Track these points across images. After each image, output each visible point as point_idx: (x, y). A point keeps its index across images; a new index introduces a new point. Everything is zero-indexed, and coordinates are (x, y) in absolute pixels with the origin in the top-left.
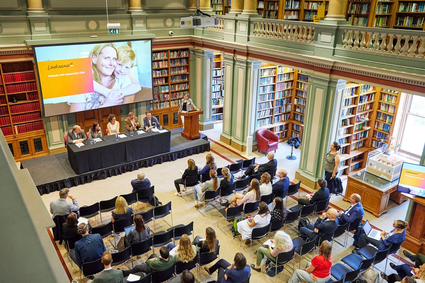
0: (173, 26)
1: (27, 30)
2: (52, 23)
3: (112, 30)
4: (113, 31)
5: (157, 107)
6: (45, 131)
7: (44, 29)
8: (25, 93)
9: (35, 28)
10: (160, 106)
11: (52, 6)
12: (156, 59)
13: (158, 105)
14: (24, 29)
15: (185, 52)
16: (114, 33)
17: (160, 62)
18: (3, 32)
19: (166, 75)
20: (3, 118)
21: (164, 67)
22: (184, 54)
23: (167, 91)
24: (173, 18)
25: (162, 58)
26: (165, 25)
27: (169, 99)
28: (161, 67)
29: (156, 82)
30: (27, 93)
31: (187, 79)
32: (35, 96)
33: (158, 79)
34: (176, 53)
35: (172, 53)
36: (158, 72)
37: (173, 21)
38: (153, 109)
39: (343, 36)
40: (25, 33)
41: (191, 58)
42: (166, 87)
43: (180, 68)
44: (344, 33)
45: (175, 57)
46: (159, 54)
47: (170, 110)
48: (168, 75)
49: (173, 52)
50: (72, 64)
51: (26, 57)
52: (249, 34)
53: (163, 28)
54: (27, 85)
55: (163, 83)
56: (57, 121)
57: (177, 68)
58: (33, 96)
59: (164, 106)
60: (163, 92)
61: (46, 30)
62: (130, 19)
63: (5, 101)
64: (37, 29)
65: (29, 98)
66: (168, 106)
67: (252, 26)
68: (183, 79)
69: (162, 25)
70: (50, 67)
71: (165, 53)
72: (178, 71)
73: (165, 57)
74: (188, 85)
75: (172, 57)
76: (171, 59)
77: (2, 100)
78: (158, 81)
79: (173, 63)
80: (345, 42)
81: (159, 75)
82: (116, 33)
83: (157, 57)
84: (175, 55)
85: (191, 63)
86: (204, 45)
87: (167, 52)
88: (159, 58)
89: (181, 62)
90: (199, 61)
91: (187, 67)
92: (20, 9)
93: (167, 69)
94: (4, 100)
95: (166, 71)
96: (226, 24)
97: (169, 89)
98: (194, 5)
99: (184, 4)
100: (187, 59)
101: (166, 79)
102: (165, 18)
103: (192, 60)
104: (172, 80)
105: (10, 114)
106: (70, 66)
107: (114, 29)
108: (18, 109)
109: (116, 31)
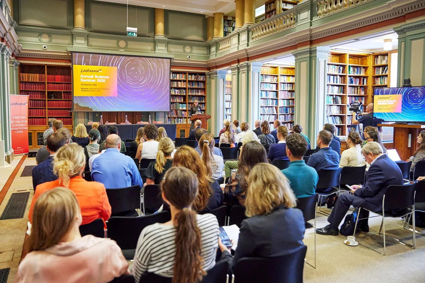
0: (191, 52)
1: (70, 42)
2: (90, 39)
3: (130, 32)
4: (131, 34)
5: (175, 122)
6: (73, 127)
7: (83, 42)
8: (62, 92)
9: (76, 41)
10: (178, 121)
11: (92, 28)
12: (175, 79)
13: (176, 120)
14: (68, 41)
15: (202, 76)
16: (131, 35)
17: (179, 82)
18: (52, 41)
19: (185, 94)
20: (40, 110)
21: (183, 86)
22: (201, 78)
23: (185, 108)
24: (191, 46)
25: (181, 79)
26: (184, 51)
27: (186, 116)
28: (180, 86)
29: (175, 99)
30: (63, 92)
31: (204, 101)
32: (69, 95)
33: (177, 97)
34: (193, 76)
35: (190, 76)
36: (177, 91)
37: (191, 48)
38: (171, 123)
39: (317, 8)
40: (69, 44)
41: (207, 82)
42: (184, 105)
43: (197, 89)
44: (318, 6)
45: (193, 79)
46: (178, 75)
47: (186, 126)
48: (186, 94)
49: (192, 75)
50: (101, 70)
51: (66, 62)
52: (248, 41)
53: (183, 53)
54: (64, 85)
55: (181, 101)
56: (84, 119)
57: (195, 90)
58: (67, 96)
59: (181, 121)
60: (181, 108)
61: (84, 43)
62: (154, 43)
63: (45, 97)
64: (78, 41)
65: (64, 97)
66: (185, 123)
67: (250, 33)
68: (200, 100)
69: (182, 50)
70: (83, 70)
71: (184, 75)
72: (196, 92)
73: (184, 79)
74: (205, 106)
75: (190, 79)
76: (189, 81)
77: (43, 95)
78: (177, 99)
79: (191, 85)
80: (319, 13)
81: (178, 93)
82: (133, 35)
83: (176, 77)
84: (193, 78)
85: (207, 86)
86: (217, 67)
87: (186, 74)
88: (178, 79)
89: (198, 85)
90: (213, 81)
91: (204, 90)
92: (68, 28)
93: (185, 89)
94: (45, 95)
95: (184, 91)
96: (232, 41)
97: (186, 107)
98: (210, 37)
99: (202, 37)
100: (204, 82)
101: (184, 97)
102: (185, 45)
103: (208, 83)
104: (190, 100)
105: (47, 108)
106: (99, 71)
107: (132, 32)
108: (54, 104)
109: (133, 34)
